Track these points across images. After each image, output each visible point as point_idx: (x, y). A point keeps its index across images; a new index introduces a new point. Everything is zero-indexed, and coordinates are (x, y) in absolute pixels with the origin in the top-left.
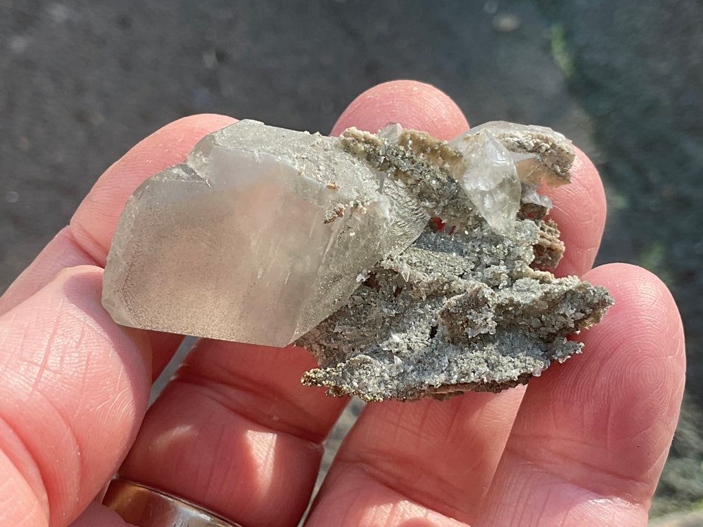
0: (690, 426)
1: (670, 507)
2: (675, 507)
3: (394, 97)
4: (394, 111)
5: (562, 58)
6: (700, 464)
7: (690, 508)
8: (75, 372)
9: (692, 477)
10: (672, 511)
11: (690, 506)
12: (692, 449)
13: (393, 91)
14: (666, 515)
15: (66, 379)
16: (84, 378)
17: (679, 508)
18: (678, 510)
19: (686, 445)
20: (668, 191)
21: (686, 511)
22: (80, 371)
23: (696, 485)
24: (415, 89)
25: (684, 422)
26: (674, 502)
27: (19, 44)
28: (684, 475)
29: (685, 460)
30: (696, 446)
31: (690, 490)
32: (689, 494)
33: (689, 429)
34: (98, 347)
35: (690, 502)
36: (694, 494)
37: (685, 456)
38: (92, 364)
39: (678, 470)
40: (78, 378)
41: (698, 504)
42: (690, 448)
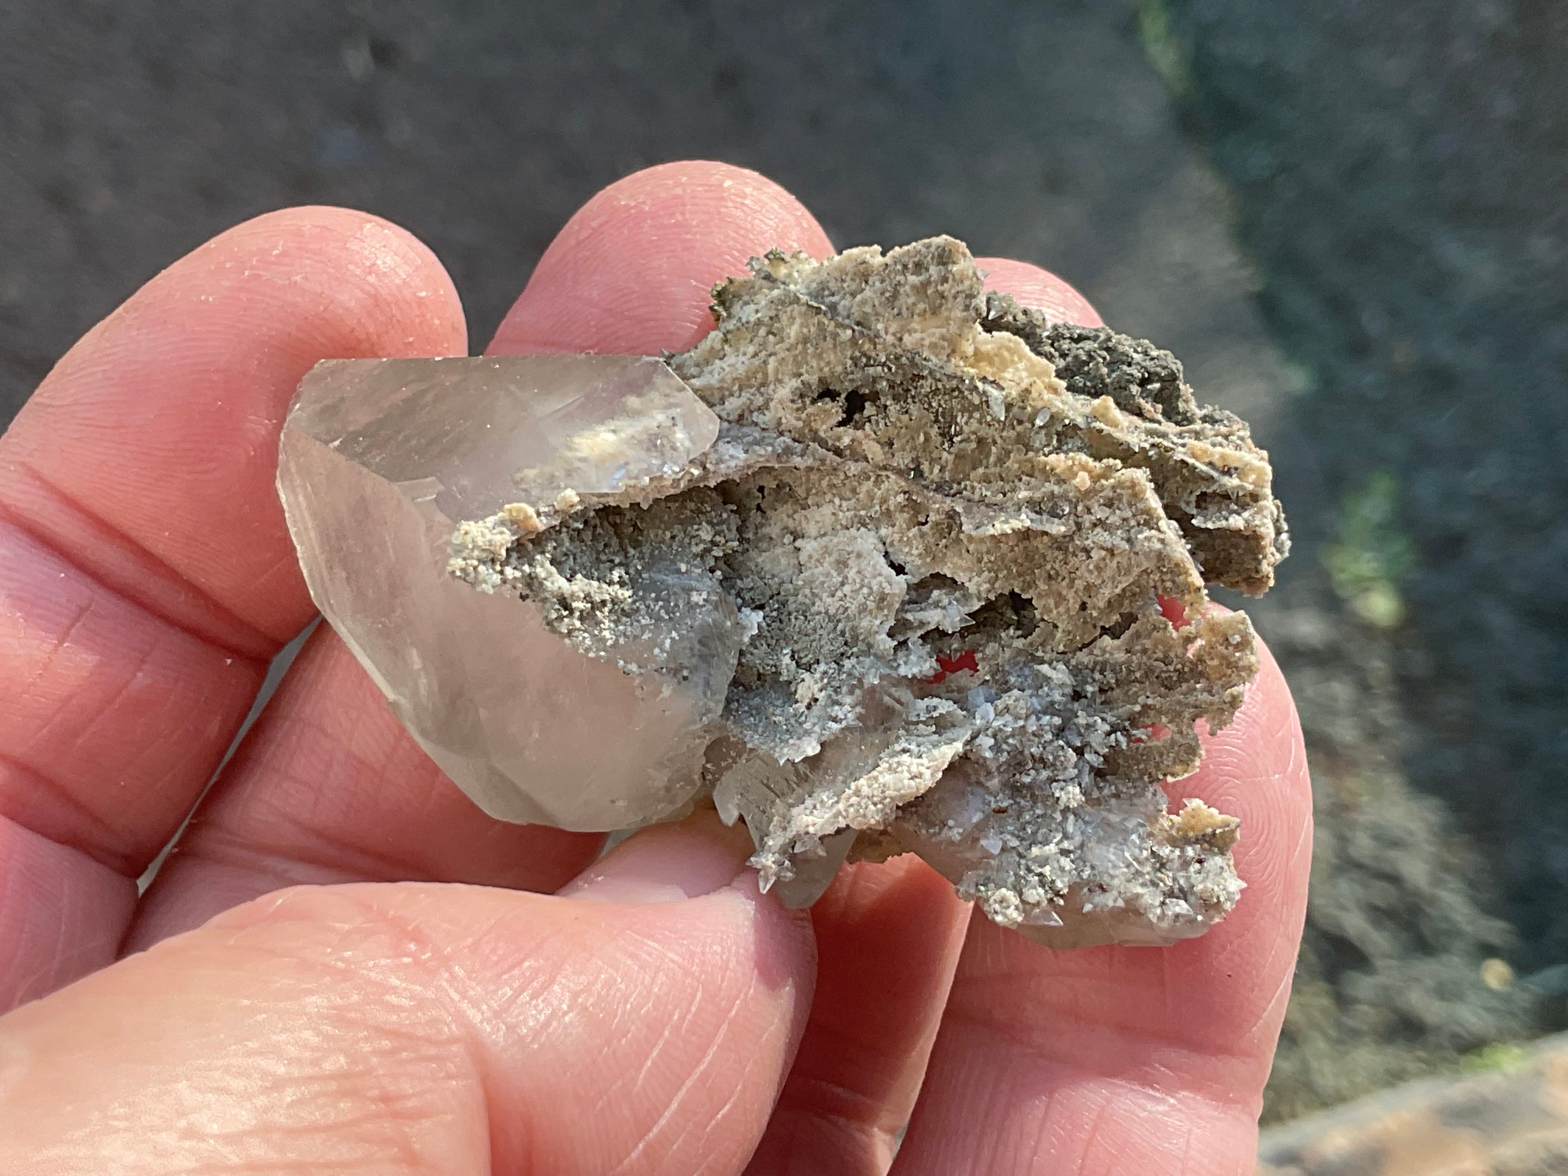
0: (1454, 882)
1: (1411, 1066)
2: (1424, 1066)
3: (684, 205)
4: (689, 236)
5: (1163, 52)
6: (1478, 969)
9: (1459, 997)
10: (1417, 1075)
11: (1456, 1063)
12: (1460, 934)
13: (679, 191)
14: (1402, 1084)
17: (1431, 1068)
18: (1429, 1073)
19: (1444, 926)
20: (1403, 354)
21: (1447, 1074)
23: (1468, 1017)
24: (728, 183)
25: (1442, 874)
26: (1422, 1054)
28: (1441, 992)
29: (1445, 958)
30: (1468, 929)
31: (1458, 1029)
32: (1454, 1036)
33: (1453, 890)
35: (1455, 1055)
36: (1465, 1035)
37: (1446, 950)
39: (1430, 983)
41: (1474, 1059)
42: (1454, 933)
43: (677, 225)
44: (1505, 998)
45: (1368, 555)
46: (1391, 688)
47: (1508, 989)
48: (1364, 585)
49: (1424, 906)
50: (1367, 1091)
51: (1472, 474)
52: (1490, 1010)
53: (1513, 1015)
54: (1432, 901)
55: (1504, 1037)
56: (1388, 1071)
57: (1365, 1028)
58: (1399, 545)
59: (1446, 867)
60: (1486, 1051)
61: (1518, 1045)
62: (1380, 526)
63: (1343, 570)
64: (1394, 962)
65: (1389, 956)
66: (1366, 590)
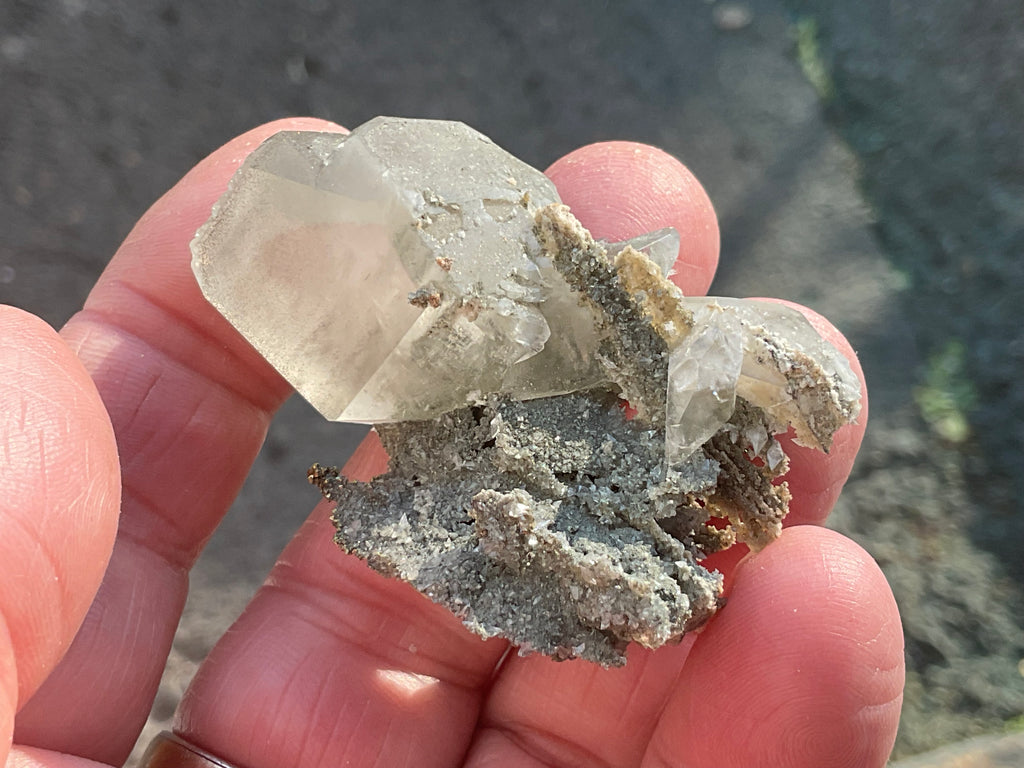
0: (1002, 609)
1: (973, 728)
2: (980, 728)
3: (607, 162)
5: (813, 69)
6: (1016, 665)
7: (1001, 731)
8: (28, 463)
9: (1004, 683)
10: (976, 734)
11: (1002, 726)
12: (1005, 642)
14: (967, 740)
15: (19, 475)
16: (43, 469)
17: (985, 729)
18: (984, 733)
19: (996, 637)
20: (969, 264)
21: (996, 733)
22: (35, 461)
23: (1010, 696)
24: (637, 151)
25: (993, 603)
26: (979, 720)
27: (15, 48)
28: (993, 680)
29: (994, 658)
30: (1011, 639)
31: (1001, 703)
32: (1001, 709)
33: (1001, 614)
34: (51, 422)
35: (1001, 721)
36: (1008, 709)
37: (995, 652)
38: (48, 447)
39: (986, 675)
40: (34, 469)
41: (1014, 724)
42: (1001, 641)
43: (602, 172)
45: (946, 394)
46: (961, 481)
48: (942, 414)
49: (982, 624)
50: (944, 744)
51: (1014, 343)
54: (987, 621)
56: (958, 732)
57: (942, 702)
58: (966, 388)
59: (995, 598)
60: (1021, 718)
62: (954, 376)
63: (929, 404)
64: (961, 660)
65: (958, 656)
66: (944, 417)
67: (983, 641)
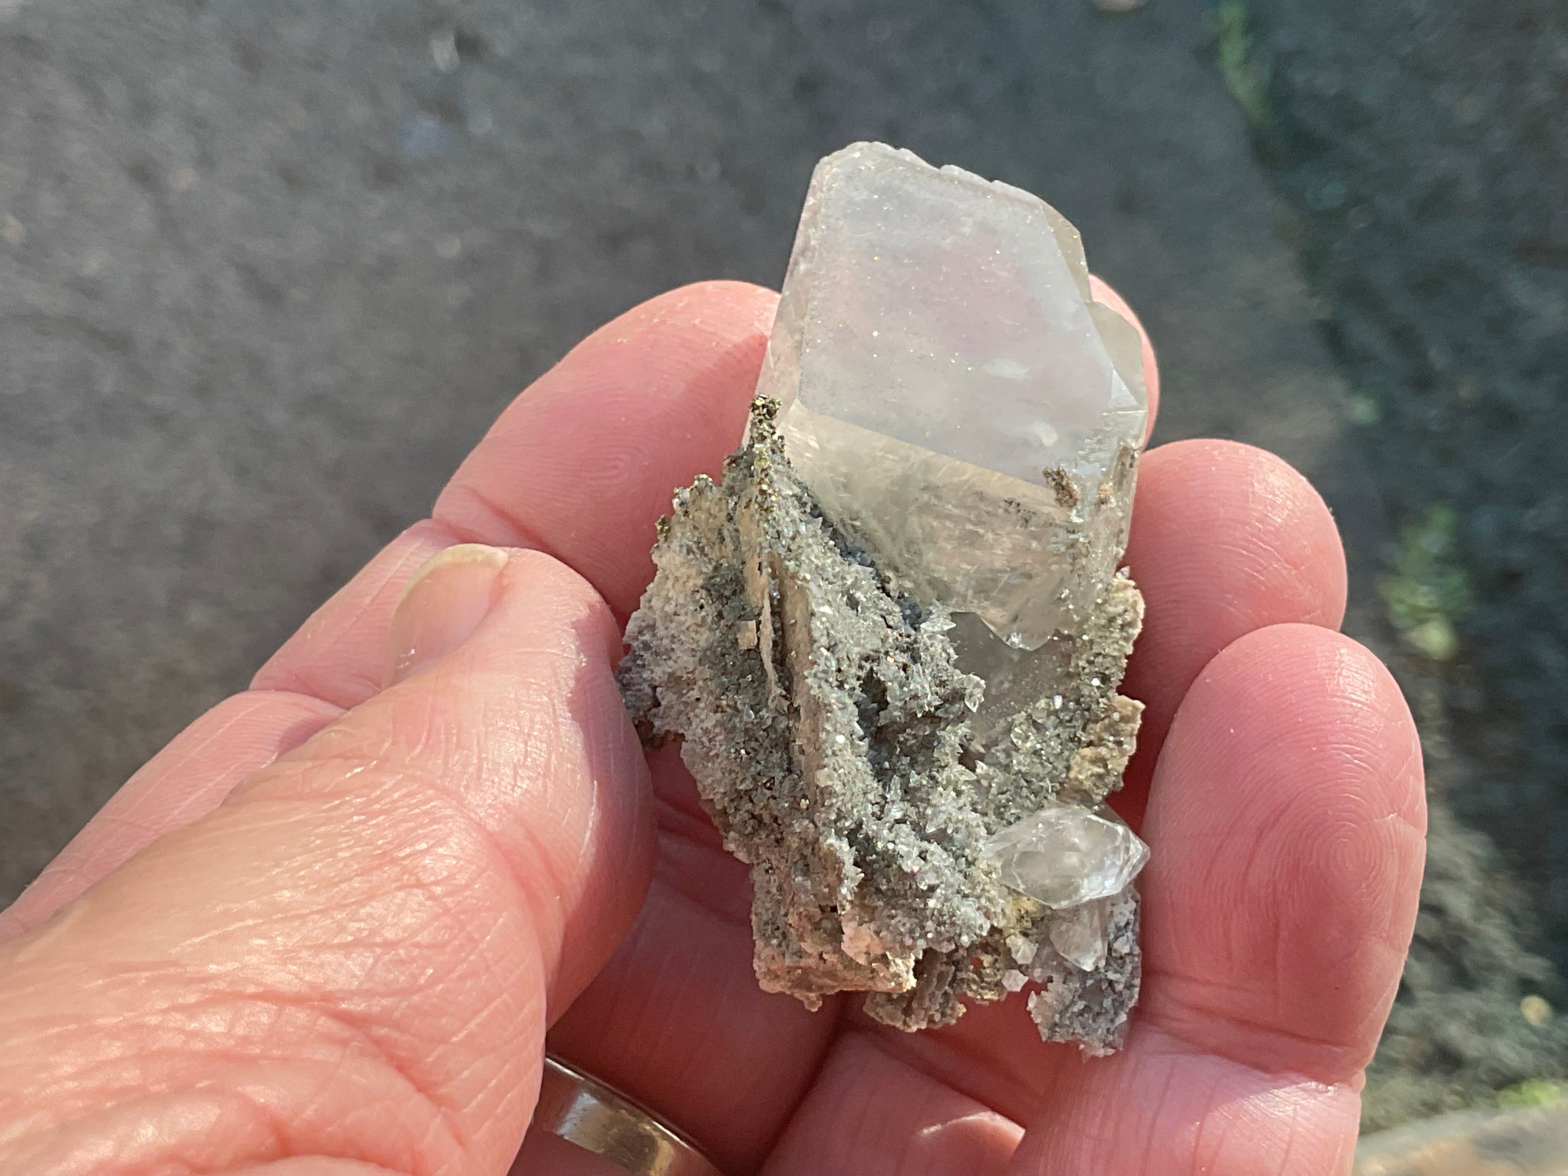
0: (1499, 919)
1: (1448, 1098)
2: (1460, 1099)
5: (1240, 79)
6: (1518, 1004)
7: (1492, 1105)
9: (1499, 1031)
10: (1454, 1108)
11: (1493, 1097)
12: (1501, 969)
14: (1439, 1117)
17: (1466, 1102)
18: (1465, 1107)
19: (1485, 960)
20: (1468, 389)
21: (1484, 1109)
23: (1507, 1052)
25: (1485, 909)
26: (1458, 1087)
28: (1481, 1026)
29: (1485, 992)
30: (1509, 963)
31: (1495, 1063)
32: (1492, 1070)
33: (1496, 925)
35: (1492, 1089)
36: (1503, 1069)
37: (1486, 984)
39: (1470, 1016)
41: (1509, 1094)
42: (1494, 967)
44: (1546, 1035)
45: (1424, 589)
46: (1441, 722)
47: (1545, 1026)
48: (1420, 618)
49: (1469, 940)
50: (1403, 1121)
51: (1532, 513)
52: (1531, 1046)
53: (1550, 1051)
54: (1475, 934)
55: (1540, 1075)
56: (1424, 1104)
57: (1401, 1057)
58: (1457, 579)
59: (1490, 902)
60: (1524, 1087)
61: (1554, 1083)
62: (1437, 559)
63: (1401, 601)
64: (1433, 995)
65: (1428, 988)
66: (1422, 622)
67: (1467, 963)
